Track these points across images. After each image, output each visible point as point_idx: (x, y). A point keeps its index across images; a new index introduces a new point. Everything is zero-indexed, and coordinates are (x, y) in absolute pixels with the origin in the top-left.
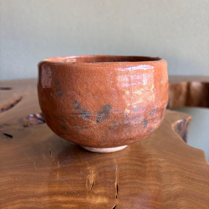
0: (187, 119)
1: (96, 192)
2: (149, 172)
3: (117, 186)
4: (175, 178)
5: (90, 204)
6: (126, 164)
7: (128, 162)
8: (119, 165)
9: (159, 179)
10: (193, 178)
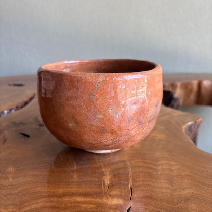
0: (197, 121)
1: (112, 194)
2: (161, 175)
3: (131, 188)
4: (186, 181)
5: (107, 205)
6: (139, 166)
7: (141, 164)
8: (133, 167)
9: (171, 182)
10: (203, 183)
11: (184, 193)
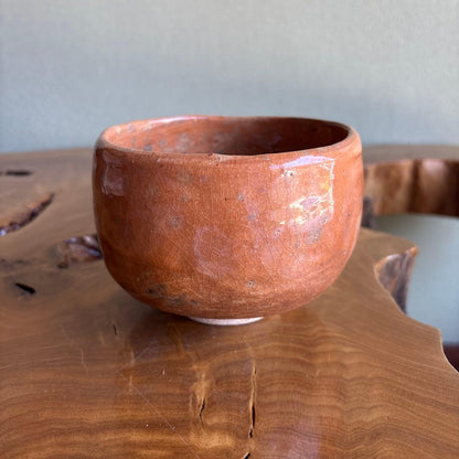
0: (407, 252)
1: (209, 423)
2: (321, 377)
3: (253, 408)
4: (376, 392)
5: (196, 449)
6: (274, 358)
7: (277, 354)
8: (259, 361)
9: (341, 394)
10: (412, 394)
11: (369, 420)
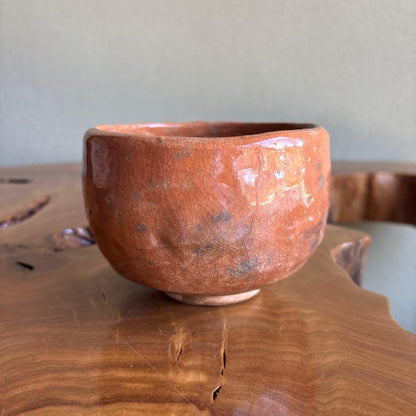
0: (361, 241)
1: (186, 364)
2: (283, 332)
3: (224, 354)
4: (332, 342)
5: (175, 383)
6: (243, 318)
7: (245, 314)
8: (230, 319)
9: (301, 343)
10: (363, 344)
